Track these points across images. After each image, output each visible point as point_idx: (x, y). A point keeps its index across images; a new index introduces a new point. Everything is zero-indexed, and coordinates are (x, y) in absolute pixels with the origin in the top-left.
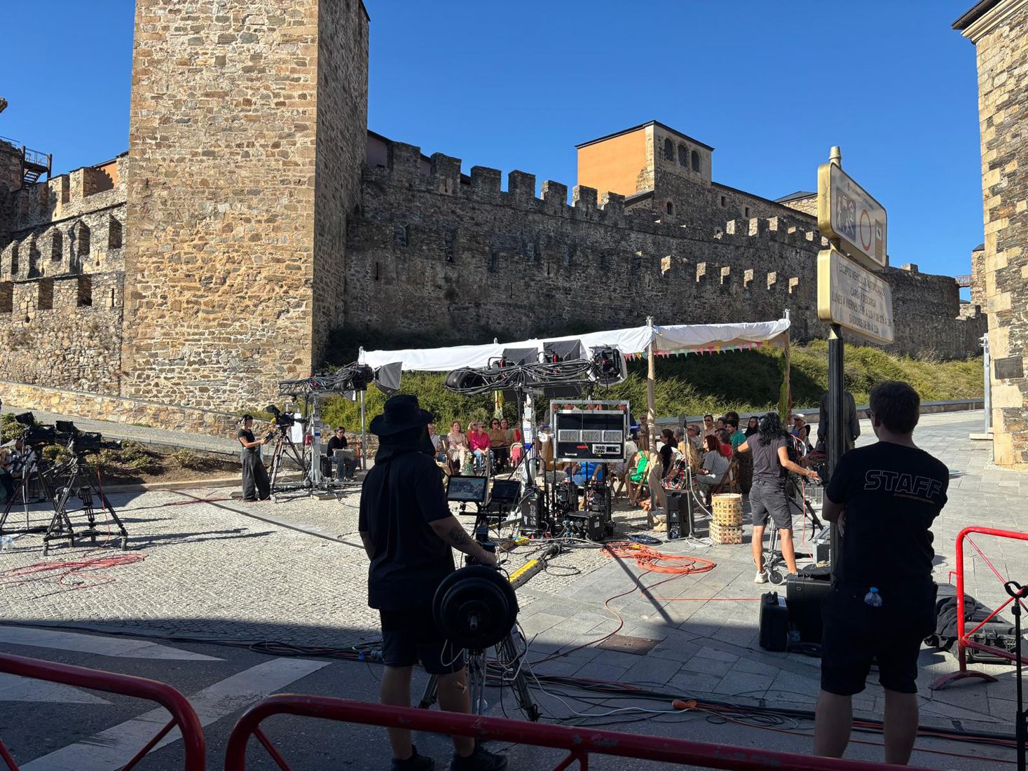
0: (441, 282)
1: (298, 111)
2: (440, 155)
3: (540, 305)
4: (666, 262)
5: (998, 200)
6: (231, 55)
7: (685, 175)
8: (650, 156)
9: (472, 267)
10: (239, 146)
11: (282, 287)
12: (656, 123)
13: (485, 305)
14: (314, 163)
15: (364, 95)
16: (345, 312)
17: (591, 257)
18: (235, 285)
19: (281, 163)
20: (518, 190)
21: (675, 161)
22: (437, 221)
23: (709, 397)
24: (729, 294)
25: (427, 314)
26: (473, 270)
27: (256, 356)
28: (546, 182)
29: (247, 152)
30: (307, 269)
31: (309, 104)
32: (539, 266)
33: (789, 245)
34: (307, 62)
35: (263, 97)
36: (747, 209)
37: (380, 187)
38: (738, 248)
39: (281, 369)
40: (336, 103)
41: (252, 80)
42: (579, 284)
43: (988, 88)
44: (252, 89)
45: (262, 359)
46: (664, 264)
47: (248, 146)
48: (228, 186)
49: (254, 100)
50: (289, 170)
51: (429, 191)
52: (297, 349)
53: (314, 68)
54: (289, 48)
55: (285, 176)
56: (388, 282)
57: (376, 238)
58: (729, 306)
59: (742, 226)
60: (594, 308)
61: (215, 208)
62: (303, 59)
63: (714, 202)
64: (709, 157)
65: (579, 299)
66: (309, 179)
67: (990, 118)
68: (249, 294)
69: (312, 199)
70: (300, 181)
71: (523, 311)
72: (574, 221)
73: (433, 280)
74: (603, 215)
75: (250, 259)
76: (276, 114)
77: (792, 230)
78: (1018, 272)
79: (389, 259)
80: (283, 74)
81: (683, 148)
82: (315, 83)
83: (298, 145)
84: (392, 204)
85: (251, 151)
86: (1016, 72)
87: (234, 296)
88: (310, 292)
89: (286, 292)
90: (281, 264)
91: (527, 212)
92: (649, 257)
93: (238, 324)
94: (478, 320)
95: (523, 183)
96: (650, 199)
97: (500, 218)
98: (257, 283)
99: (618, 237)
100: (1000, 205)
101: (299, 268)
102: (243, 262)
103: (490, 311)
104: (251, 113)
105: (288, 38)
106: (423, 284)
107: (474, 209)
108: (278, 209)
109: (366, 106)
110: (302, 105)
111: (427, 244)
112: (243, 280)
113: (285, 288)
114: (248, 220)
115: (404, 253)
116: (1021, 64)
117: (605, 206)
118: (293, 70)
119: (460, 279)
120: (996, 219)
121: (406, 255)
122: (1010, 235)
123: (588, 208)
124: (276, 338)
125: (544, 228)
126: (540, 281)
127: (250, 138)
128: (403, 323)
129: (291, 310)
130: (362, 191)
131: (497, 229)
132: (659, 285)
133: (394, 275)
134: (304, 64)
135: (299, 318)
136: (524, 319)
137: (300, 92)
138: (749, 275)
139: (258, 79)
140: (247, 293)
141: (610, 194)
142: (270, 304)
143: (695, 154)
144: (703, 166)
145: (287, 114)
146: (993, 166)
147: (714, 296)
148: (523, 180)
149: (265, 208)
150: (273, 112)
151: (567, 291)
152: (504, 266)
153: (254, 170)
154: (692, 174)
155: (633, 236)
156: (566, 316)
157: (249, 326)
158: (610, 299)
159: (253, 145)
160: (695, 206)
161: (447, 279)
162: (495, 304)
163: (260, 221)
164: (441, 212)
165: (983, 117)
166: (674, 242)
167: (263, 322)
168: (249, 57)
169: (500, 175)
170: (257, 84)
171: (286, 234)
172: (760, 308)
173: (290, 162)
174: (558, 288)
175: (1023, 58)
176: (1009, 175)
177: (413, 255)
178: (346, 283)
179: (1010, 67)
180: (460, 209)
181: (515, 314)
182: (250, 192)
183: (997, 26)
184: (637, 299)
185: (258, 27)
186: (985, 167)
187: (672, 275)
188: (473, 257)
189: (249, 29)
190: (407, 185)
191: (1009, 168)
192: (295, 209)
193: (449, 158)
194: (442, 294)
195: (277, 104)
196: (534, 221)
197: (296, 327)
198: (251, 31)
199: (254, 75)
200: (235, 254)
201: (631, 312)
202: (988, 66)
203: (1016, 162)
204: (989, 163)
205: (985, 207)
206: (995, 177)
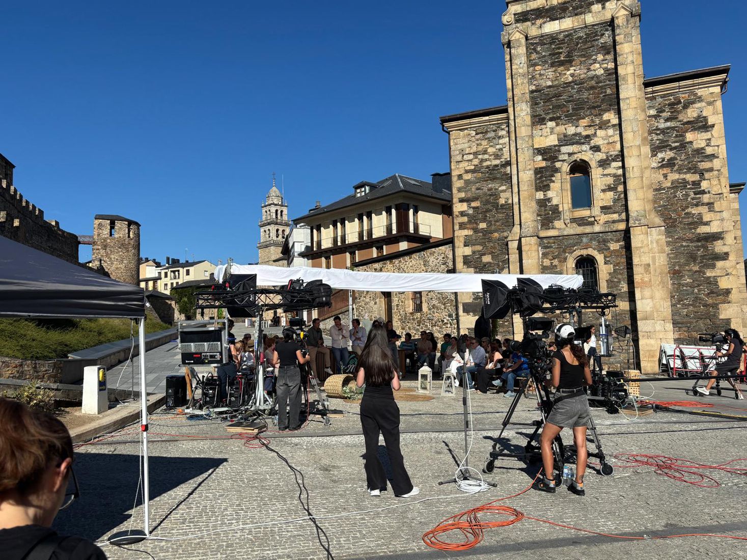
5: (465, 219)
43: (459, 158)
67: (460, 175)
78: (480, 258)
86: (480, 157)
100: (467, 222)
116: (483, 154)
120: (464, 229)
122: (474, 239)
146: (462, 201)
165: (455, 173)
175: (484, 151)
176: (474, 208)
179: (476, 153)
183: (467, 129)
186: (456, 200)
191: (474, 204)
202: (460, 147)
203: (479, 202)
204: (459, 199)
205: (455, 221)
206: (464, 207)
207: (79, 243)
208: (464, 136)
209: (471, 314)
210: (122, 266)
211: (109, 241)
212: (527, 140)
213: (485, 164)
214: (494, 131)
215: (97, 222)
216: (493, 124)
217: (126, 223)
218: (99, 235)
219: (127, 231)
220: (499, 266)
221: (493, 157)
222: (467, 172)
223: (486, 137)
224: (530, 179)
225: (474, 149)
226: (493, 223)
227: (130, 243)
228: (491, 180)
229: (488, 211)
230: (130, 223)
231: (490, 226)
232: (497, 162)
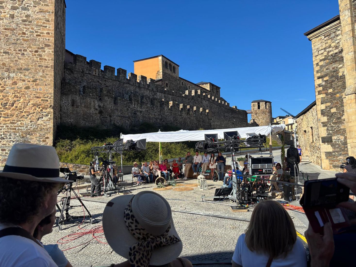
0: (97, 107)
1: (46, 39)
2: (94, 60)
3: (132, 117)
4: (171, 103)
5: (321, 88)
6: (17, 14)
7: (171, 74)
8: (161, 66)
9: (108, 102)
10: (20, 50)
11: (39, 108)
12: (162, 56)
13: (113, 116)
14: (53, 60)
15: (64, 35)
16: (61, 118)
17: (148, 100)
18: (18, 107)
19: (39, 58)
20: (121, 75)
21: (168, 69)
22: (92, 84)
23: (192, 149)
24: (190, 115)
25: (92, 119)
26: (109, 103)
27: (28, 136)
28: (130, 73)
29: (23, 53)
30: (51, 101)
31: (51, 37)
32: (131, 103)
33: (203, 99)
34: (50, 20)
35: (30, 32)
36: (189, 87)
37: (71, 71)
38: (189, 99)
39: (40, 141)
40: (58, 38)
41: (26, 25)
42: (145, 110)
43: (316, 54)
44: (26, 28)
45: (31, 137)
46: (170, 104)
47: (24, 51)
48: (15, 66)
49: (27, 33)
50: (42, 62)
51: (89, 74)
52: (46, 133)
53: (53, 23)
54: (42, 14)
55: (40, 64)
56: (77, 107)
57: (72, 90)
58: (190, 119)
59: (190, 92)
60: (150, 118)
61: (9, 75)
62: (48, 19)
63: (180, 84)
64: (178, 68)
65: (145, 115)
66: (51, 66)
67: (317, 63)
68: (25, 111)
69: (53, 74)
70: (47, 66)
71: (126, 118)
72: (139, 87)
73: (94, 107)
74: (149, 86)
75: (25, 96)
76: (37, 39)
77: (204, 94)
78: (330, 110)
79: (77, 98)
80: (39, 24)
81: (170, 65)
82: (53, 28)
83: (46, 52)
84: (76, 78)
85: (25, 53)
86: (327, 50)
87: (18, 111)
88: (52, 110)
89: (42, 110)
90: (39, 99)
91: (124, 83)
92: (166, 101)
93: (20, 122)
94: (111, 122)
95: (122, 73)
96: (161, 82)
97: (115, 85)
98: (28, 106)
99: (153, 94)
100: (322, 90)
101: (47, 101)
102: (22, 97)
103: (115, 118)
104: (25, 38)
105: (42, 10)
106: (90, 108)
107: (105, 81)
108: (37, 77)
109: (65, 39)
110: (48, 37)
111: (92, 93)
112: (21, 105)
113: (41, 109)
114: (24, 81)
115: (83, 96)
116: (329, 48)
117: (149, 83)
118: (44, 23)
119: (104, 106)
120: (321, 94)
121: (84, 97)
122: (326, 99)
123: (144, 83)
124: (37, 128)
125: (130, 89)
126: (132, 108)
127: (25, 48)
128: (83, 122)
129: (44, 117)
130: (64, 72)
131: (114, 89)
132: (169, 111)
133: (79, 104)
134: (49, 21)
135: (47, 120)
136: (127, 121)
137: (47, 32)
138: (195, 108)
139: (28, 25)
140: (23, 110)
141: (151, 79)
142: (35, 115)
143: (174, 67)
144: (176, 71)
145: (41, 40)
146: (319, 78)
147: (185, 115)
148: (122, 72)
149: (32, 76)
150: (35, 38)
151: (141, 112)
152: (120, 102)
153: (27, 60)
154: (173, 74)
155: (158, 94)
156: (141, 121)
157: (25, 123)
158: (155, 115)
159: (26, 51)
160: (174, 85)
161: (99, 106)
162: (117, 116)
163: (29, 81)
164: (94, 81)
165: (315, 63)
166: (170, 96)
167: (31, 122)
168: (25, 16)
169: (115, 69)
170: (28, 27)
171: (42, 87)
172: (198, 119)
173: (43, 58)
174: (138, 111)
175: (330, 46)
176: (325, 81)
177: (87, 97)
178: (61, 107)
179: (325, 48)
180: (101, 80)
181: (124, 120)
182: (24, 69)
183: (319, 36)
184: (163, 115)
185: (29, 5)
186: (316, 78)
187: (173, 108)
188: (109, 98)
189: (25, 5)
190: (82, 71)
191: (325, 79)
192: (45, 77)
193: (97, 62)
194: (97, 112)
195: (37, 35)
196: (127, 87)
197: (46, 124)
198: (26, 6)
199: (27, 23)
200: (18, 94)
201: (161, 119)
202: (316, 47)
203: (328, 77)
204: (317, 77)
205: (316, 90)
206: (320, 81)
207: (247, 113)
208: (319, 40)
209: (326, 143)
210: (264, 121)
211: (257, 111)
212: (349, 33)
213: (330, 54)
214: (334, 33)
215: (252, 104)
216: (333, 29)
217: (265, 102)
218: (253, 109)
219: (265, 106)
220: (340, 114)
221: (334, 48)
222: (321, 61)
223: (330, 38)
224: (352, 58)
225: (324, 46)
226: (336, 88)
227: (266, 111)
228: (334, 63)
229: (333, 81)
230: (266, 102)
231: (334, 90)
232: (337, 51)
